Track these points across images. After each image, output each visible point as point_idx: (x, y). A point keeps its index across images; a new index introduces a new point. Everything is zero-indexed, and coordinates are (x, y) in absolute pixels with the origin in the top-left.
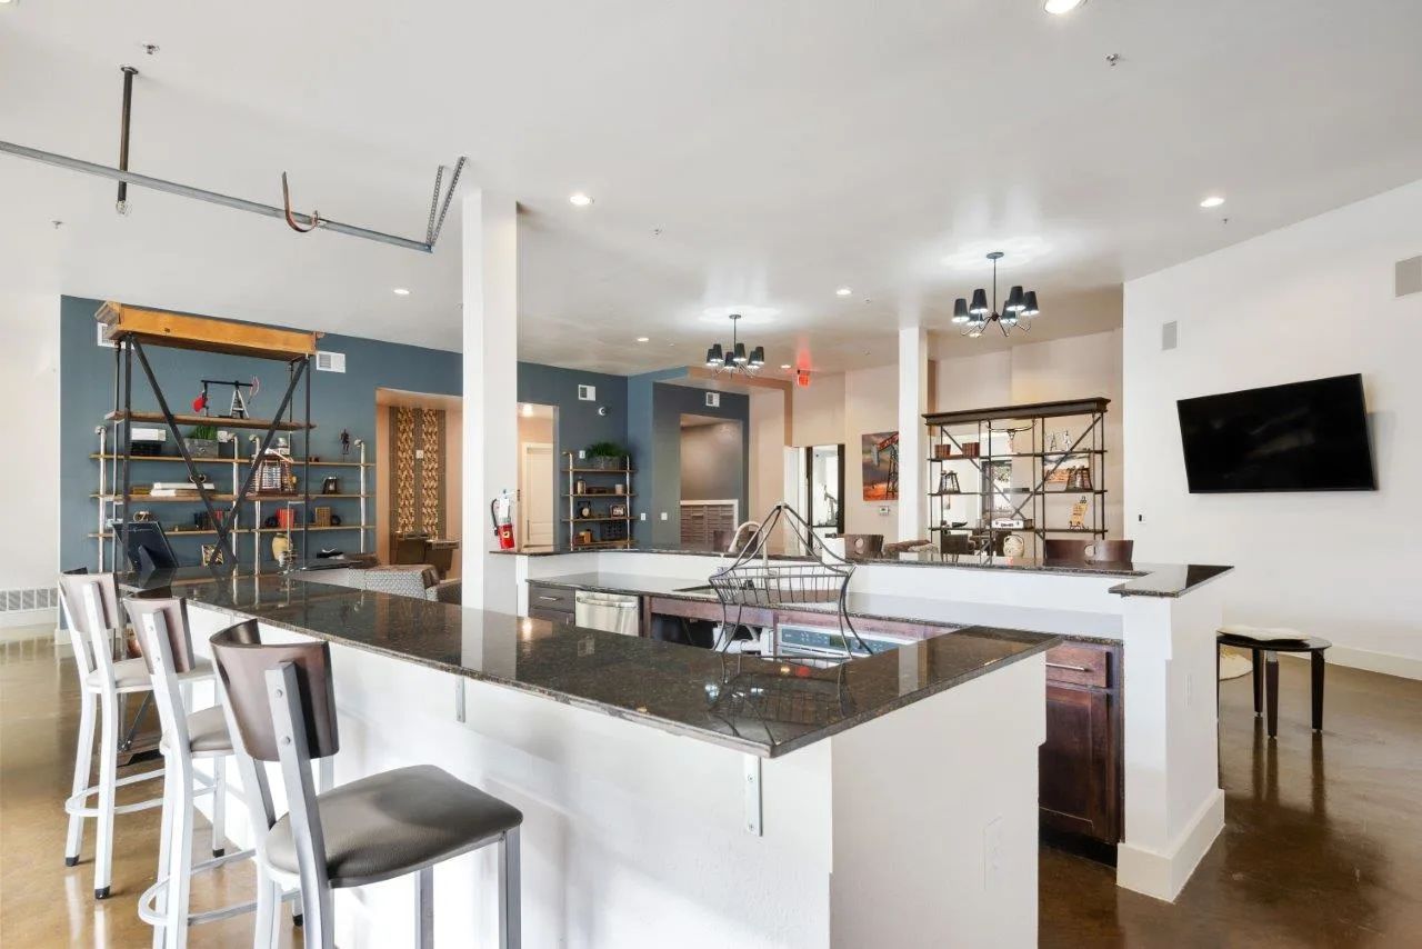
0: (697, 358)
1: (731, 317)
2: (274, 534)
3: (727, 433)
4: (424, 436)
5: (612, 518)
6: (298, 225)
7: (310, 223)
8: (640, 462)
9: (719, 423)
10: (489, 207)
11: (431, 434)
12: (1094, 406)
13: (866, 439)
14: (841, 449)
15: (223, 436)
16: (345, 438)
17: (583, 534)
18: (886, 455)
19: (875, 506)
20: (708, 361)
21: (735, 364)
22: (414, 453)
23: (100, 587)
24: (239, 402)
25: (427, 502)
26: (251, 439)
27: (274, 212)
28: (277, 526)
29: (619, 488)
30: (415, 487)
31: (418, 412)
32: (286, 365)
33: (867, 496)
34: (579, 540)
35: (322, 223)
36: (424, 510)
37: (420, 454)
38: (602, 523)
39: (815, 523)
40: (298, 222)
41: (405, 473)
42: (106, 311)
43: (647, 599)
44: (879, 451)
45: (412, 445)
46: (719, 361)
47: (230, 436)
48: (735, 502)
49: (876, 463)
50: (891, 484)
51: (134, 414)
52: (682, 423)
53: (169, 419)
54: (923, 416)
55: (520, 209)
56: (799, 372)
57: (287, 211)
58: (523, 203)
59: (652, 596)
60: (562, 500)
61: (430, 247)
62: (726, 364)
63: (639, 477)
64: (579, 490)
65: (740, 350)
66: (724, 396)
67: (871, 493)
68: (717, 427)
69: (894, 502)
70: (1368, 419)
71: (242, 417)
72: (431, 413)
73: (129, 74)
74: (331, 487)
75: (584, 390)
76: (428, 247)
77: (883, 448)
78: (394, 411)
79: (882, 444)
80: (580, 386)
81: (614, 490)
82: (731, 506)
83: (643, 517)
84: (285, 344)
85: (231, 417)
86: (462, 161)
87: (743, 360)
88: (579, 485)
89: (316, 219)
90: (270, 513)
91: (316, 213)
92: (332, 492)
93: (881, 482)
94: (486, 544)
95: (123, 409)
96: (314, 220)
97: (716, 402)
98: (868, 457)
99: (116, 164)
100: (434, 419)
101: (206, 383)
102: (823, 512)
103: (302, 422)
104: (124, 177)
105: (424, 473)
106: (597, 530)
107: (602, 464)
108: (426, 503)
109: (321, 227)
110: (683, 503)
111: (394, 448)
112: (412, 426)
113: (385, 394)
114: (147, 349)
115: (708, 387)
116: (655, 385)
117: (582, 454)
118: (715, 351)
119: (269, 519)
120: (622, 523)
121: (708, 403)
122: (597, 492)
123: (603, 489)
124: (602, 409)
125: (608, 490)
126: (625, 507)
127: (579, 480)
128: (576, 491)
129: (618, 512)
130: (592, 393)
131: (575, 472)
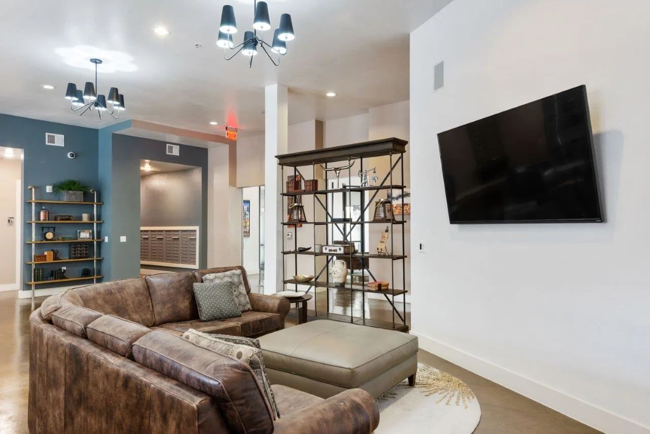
1: (92, 60)
5: (79, 240)
8: (105, 196)
12: (390, 146)
17: (45, 253)
29: (85, 217)
34: (42, 258)
38: (70, 244)
48: (197, 228)
56: (227, 128)
60: (26, 226)
63: (104, 208)
64: (42, 218)
66: (183, 148)
70: (594, 142)
75: (51, 137)
80: (47, 134)
81: (81, 218)
82: (195, 231)
83: (106, 239)
88: (42, 214)
97: (176, 151)
106: (61, 250)
107: (65, 197)
110: (142, 228)
115: (167, 140)
116: (114, 135)
117: (49, 189)
120: (88, 244)
121: (168, 152)
122: (61, 220)
123: (68, 217)
124: (70, 153)
125: (71, 218)
126: (91, 232)
127: (42, 209)
128: (38, 217)
129: (85, 235)
130: (59, 140)
131: (36, 204)
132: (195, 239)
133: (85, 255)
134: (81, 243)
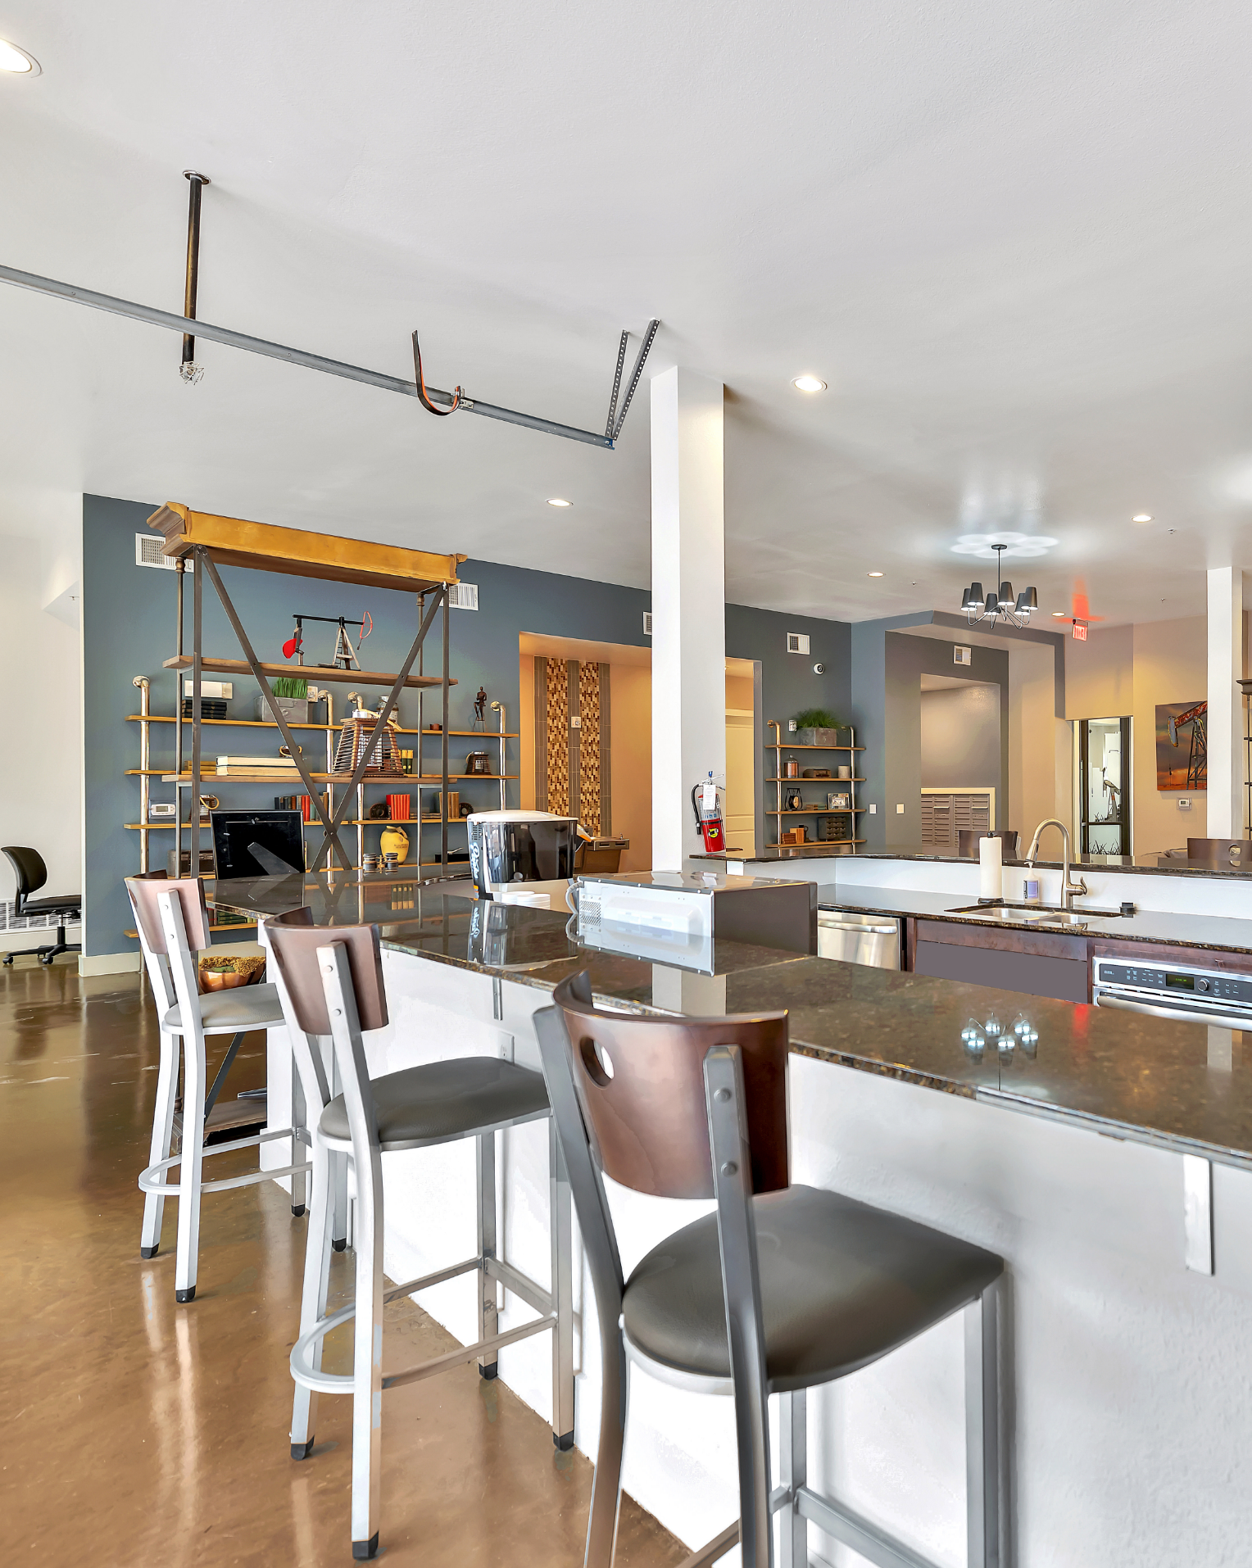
0: (949, 600)
1: (993, 547)
2: (383, 828)
3: (979, 700)
4: (581, 698)
5: (830, 810)
6: (433, 403)
7: (450, 403)
8: (868, 738)
9: (970, 686)
10: (689, 390)
11: (590, 695)
13: (1161, 711)
14: (1125, 723)
15: (314, 692)
16: (482, 699)
17: (793, 831)
18: (1186, 732)
19: (1172, 799)
20: (964, 604)
21: (999, 610)
22: (568, 720)
23: (180, 895)
24: (345, 646)
25: (587, 786)
26: (351, 697)
27: (400, 385)
28: (386, 816)
29: (843, 771)
30: (570, 768)
31: (573, 665)
32: (415, 597)
33: (1163, 786)
34: (789, 838)
35: (467, 403)
36: (582, 797)
37: (576, 721)
38: (816, 816)
39: (1092, 819)
40: (435, 402)
41: (557, 747)
42: (164, 515)
43: (910, 921)
44: (1178, 726)
45: (566, 709)
46: (979, 604)
47: (322, 693)
48: (991, 791)
49: (1173, 742)
50: (1192, 771)
51: (206, 661)
52: (923, 686)
53: (256, 668)
54: (1238, 682)
55: (728, 394)
56: (1074, 621)
57: (419, 385)
58: (732, 385)
59: (918, 918)
60: (767, 785)
61: (611, 441)
62: (987, 610)
63: (866, 758)
64: (789, 773)
65: (1006, 590)
66: (976, 652)
67: (1169, 781)
68: (968, 691)
69: (1199, 792)
71: (348, 668)
72: (591, 666)
73: (198, 184)
74: (478, 765)
75: (795, 641)
76: (608, 440)
77: (1181, 722)
78: (541, 663)
79: (1181, 718)
80: (789, 634)
81: (837, 774)
82: (986, 796)
83: (873, 809)
84: (414, 569)
85: (336, 667)
86: (655, 325)
87: (1010, 604)
88: (789, 767)
89: (459, 398)
90: (378, 797)
91: (459, 389)
92: (477, 772)
93: (1181, 767)
94: (685, 844)
95: (190, 652)
96: (455, 399)
97: (966, 658)
98: (1163, 734)
99: (179, 308)
100: (594, 675)
101: (299, 618)
102: (1101, 805)
103: (439, 675)
104: (191, 329)
105: (582, 747)
106: (811, 826)
107: (815, 738)
108: (585, 788)
109: (464, 408)
110: (924, 791)
111: (541, 713)
112: (566, 684)
113: (528, 642)
114: (222, 569)
116: (887, 634)
117: (792, 728)
118: (973, 593)
119: (375, 807)
120: (845, 816)
121: (957, 660)
122: (818, 776)
123: (825, 772)
124: (817, 665)
125: (828, 773)
126: (848, 796)
127: (790, 759)
128: (784, 774)
129: (839, 802)
130: (804, 645)
131: (782, 749)
132: (988, 810)
133: (841, 835)
134: (831, 816)
